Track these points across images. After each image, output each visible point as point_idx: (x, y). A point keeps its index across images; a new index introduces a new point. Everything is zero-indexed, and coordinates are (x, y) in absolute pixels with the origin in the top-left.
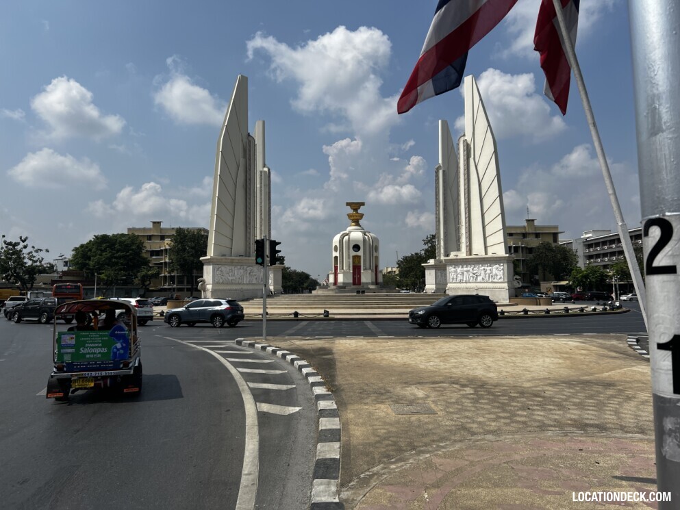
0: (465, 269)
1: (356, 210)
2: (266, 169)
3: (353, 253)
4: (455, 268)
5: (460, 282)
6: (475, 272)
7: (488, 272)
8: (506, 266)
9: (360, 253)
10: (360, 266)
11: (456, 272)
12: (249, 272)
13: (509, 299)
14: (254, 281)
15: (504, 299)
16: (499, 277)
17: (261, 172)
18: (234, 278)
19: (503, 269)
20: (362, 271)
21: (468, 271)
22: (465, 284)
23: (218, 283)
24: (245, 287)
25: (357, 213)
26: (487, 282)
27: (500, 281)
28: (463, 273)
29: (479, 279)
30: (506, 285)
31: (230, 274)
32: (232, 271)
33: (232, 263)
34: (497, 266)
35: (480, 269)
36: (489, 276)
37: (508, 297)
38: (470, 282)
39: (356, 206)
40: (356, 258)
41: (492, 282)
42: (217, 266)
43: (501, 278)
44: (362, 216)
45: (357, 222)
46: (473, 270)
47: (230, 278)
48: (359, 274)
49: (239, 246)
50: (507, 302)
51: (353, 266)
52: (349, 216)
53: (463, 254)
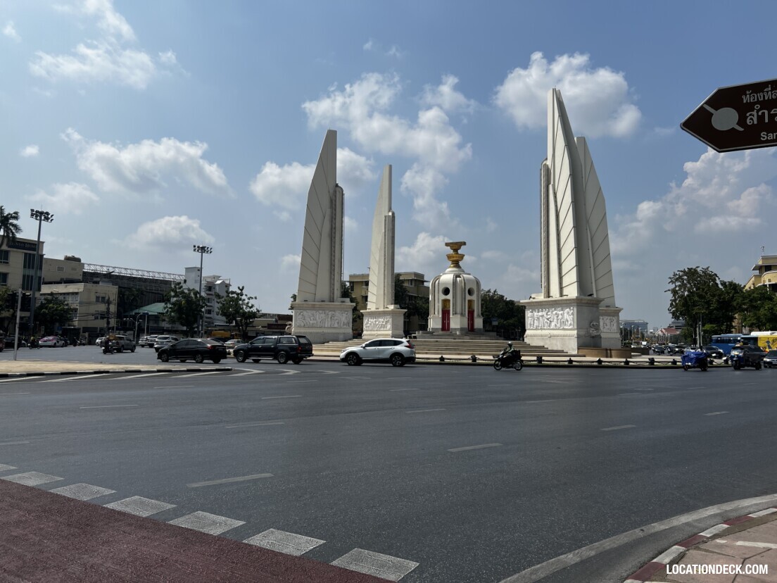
0: (540, 314)
1: (456, 250)
2: (390, 214)
3: (443, 297)
4: (532, 312)
5: (536, 329)
6: (549, 317)
7: (560, 317)
8: (575, 309)
9: (450, 297)
10: (449, 311)
11: (533, 317)
12: (330, 316)
13: (578, 349)
14: (336, 325)
15: (573, 349)
16: (569, 322)
17: (385, 217)
18: (315, 322)
19: (573, 314)
20: (451, 316)
21: (542, 316)
22: (540, 331)
23: (300, 326)
24: (326, 331)
25: (457, 253)
26: (559, 329)
27: (570, 327)
28: (538, 318)
29: (553, 324)
30: (575, 332)
31: (312, 318)
32: (313, 315)
33: (313, 308)
34: (568, 310)
35: (554, 313)
36: (561, 322)
37: (576, 347)
38: (544, 329)
39: (456, 246)
40: (446, 302)
41: (564, 329)
42: (299, 311)
43: (571, 324)
44: (462, 257)
45: (456, 264)
46: (547, 314)
47: (311, 322)
48: (449, 319)
49: (323, 291)
50: (575, 352)
51: (443, 311)
52: (449, 257)
53: (541, 297)
